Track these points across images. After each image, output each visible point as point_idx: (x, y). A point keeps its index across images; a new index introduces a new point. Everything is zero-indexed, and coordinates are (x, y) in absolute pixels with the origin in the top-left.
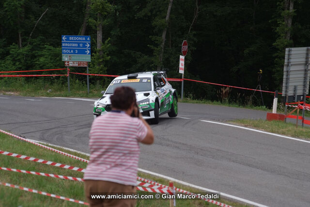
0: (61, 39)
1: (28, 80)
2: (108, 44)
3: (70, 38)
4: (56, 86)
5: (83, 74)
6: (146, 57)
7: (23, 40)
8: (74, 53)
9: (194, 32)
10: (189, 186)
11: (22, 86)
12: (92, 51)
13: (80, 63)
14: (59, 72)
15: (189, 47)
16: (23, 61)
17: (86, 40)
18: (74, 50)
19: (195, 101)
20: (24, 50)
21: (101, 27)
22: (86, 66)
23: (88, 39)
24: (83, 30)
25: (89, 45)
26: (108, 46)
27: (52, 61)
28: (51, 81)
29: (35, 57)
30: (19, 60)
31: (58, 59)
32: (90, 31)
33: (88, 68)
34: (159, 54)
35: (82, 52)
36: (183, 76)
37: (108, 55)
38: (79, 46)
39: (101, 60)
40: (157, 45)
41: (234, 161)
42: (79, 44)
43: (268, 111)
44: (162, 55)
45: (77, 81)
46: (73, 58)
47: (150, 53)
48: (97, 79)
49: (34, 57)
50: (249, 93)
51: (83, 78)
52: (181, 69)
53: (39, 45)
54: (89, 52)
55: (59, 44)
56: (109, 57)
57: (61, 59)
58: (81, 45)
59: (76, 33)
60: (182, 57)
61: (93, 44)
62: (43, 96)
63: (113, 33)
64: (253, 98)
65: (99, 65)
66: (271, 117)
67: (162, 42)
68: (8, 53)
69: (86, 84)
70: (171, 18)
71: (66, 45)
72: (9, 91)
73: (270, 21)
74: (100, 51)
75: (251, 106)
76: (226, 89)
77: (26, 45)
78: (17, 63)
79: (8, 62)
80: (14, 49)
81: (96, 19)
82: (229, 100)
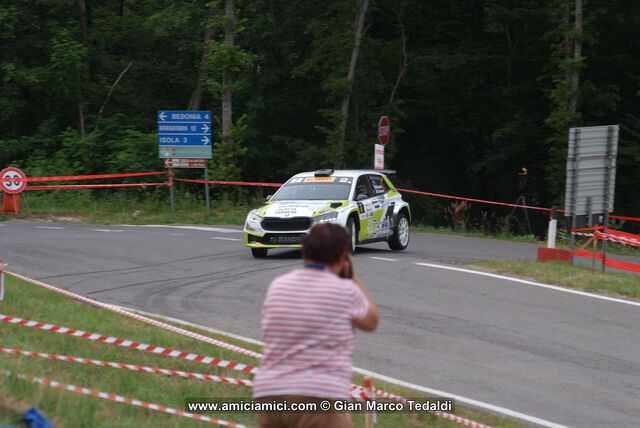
0: (157, 119)
1: (96, 193)
2: (242, 125)
3: (175, 116)
4: (148, 204)
5: (197, 181)
6: (312, 148)
7: (88, 121)
8: (181, 143)
9: (400, 102)
10: (399, 386)
11: (86, 205)
12: (214, 139)
13: (192, 161)
14: (153, 178)
15: (391, 129)
16: (86, 159)
17: (203, 119)
18: (181, 138)
20: (88, 139)
21: (229, 94)
22: (202, 166)
23: (207, 117)
24: (196, 100)
25: (207, 128)
26: (243, 128)
27: (141, 158)
28: (140, 194)
29: (110, 152)
30: (79, 158)
31: (151, 154)
32: (209, 103)
33: (206, 171)
34: (336, 143)
35: (196, 141)
37: (242, 145)
38: (189, 131)
39: (230, 155)
40: (332, 126)
41: (478, 338)
42: (189, 126)
43: (540, 244)
44: (341, 144)
45: (188, 194)
46: (179, 152)
47: (321, 140)
48: (225, 190)
49: (107, 151)
50: (504, 211)
51: (197, 189)
53: (117, 128)
54: (207, 140)
55: (153, 127)
56: (245, 149)
57: (156, 154)
58: (194, 128)
59: (183, 107)
60: (379, 148)
61: (215, 127)
62: (125, 223)
63: (250, 105)
64: (512, 221)
65: (227, 163)
66: (545, 255)
67: (341, 121)
68: (59, 146)
69: (204, 199)
70: (357, 77)
71: (167, 128)
72: (64, 215)
73: (539, 79)
74: (228, 138)
75: (508, 236)
76: (461, 204)
77: (92, 130)
78: (77, 163)
79: (61, 161)
80: (69, 138)
81: (220, 80)
82: (467, 224)
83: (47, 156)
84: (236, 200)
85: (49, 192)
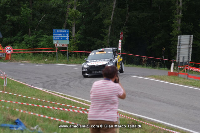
0: (53, 32)
1: (34, 54)
3: (58, 31)
4: (50, 58)
5: (65, 51)
6: (100, 41)
7: (32, 32)
8: (60, 39)
9: (126, 27)
10: (126, 113)
11: (31, 57)
12: (70, 38)
13: (63, 45)
14: (51, 50)
15: (124, 35)
16: (31, 44)
17: (67, 32)
18: (60, 38)
19: (127, 65)
20: (32, 38)
21: (74, 24)
22: (66, 46)
23: (68, 31)
24: (64, 26)
25: (68, 35)
26: (79, 35)
27: (48, 44)
28: (47, 55)
29: (38, 41)
30: (29, 43)
31: (51, 42)
32: (68, 27)
33: (67, 48)
34: (107, 40)
35: (64, 39)
36: (121, 51)
37: (78, 40)
38: (62, 35)
39: (75, 43)
40: (106, 35)
41: (150, 99)
42: (62, 34)
43: (169, 71)
44: (108, 40)
45: (62, 54)
46: (59, 42)
47: (102, 39)
48: (73, 54)
49: (37, 41)
50: (157, 61)
51: (65, 53)
52: (120, 47)
53: (40, 35)
54: (68, 38)
55: (51, 34)
56: (79, 41)
57: (52, 43)
58: (64, 35)
59: (61, 28)
60: (120, 41)
61: (70, 34)
62: (42, 63)
63: (81, 28)
64: (160, 63)
65: (74, 45)
66: (170, 74)
67: (109, 33)
68: (23, 40)
69: (67, 56)
70: (113, 19)
71: (56, 35)
72: (24, 60)
73: (168, 21)
74: (74, 38)
75: (159, 68)
76: (145, 58)
77: (33, 35)
78: (28, 45)
79: (23, 44)
80: (26, 37)
81: (72, 20)
82: (146, 65)
83: (19, 43)
84: (76, 56)
85: (20, 53)
